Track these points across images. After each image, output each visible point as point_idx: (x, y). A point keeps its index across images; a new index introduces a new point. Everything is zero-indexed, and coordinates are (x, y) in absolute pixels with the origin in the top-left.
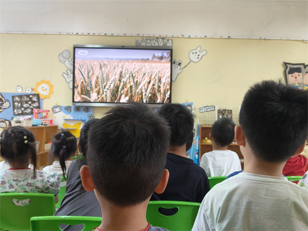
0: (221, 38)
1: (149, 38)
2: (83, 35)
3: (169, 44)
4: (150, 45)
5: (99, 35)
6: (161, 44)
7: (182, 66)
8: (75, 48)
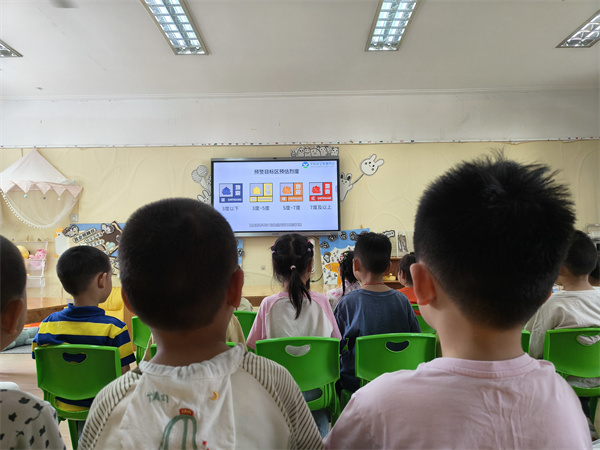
0: (402, 143)
1: (308, 147)
2: (223, 145)
3: (334, 153)
4: (309, 155)
5: (244, 145)
6: (324, 153)
7: (352, 180)
8: (212, 163)
